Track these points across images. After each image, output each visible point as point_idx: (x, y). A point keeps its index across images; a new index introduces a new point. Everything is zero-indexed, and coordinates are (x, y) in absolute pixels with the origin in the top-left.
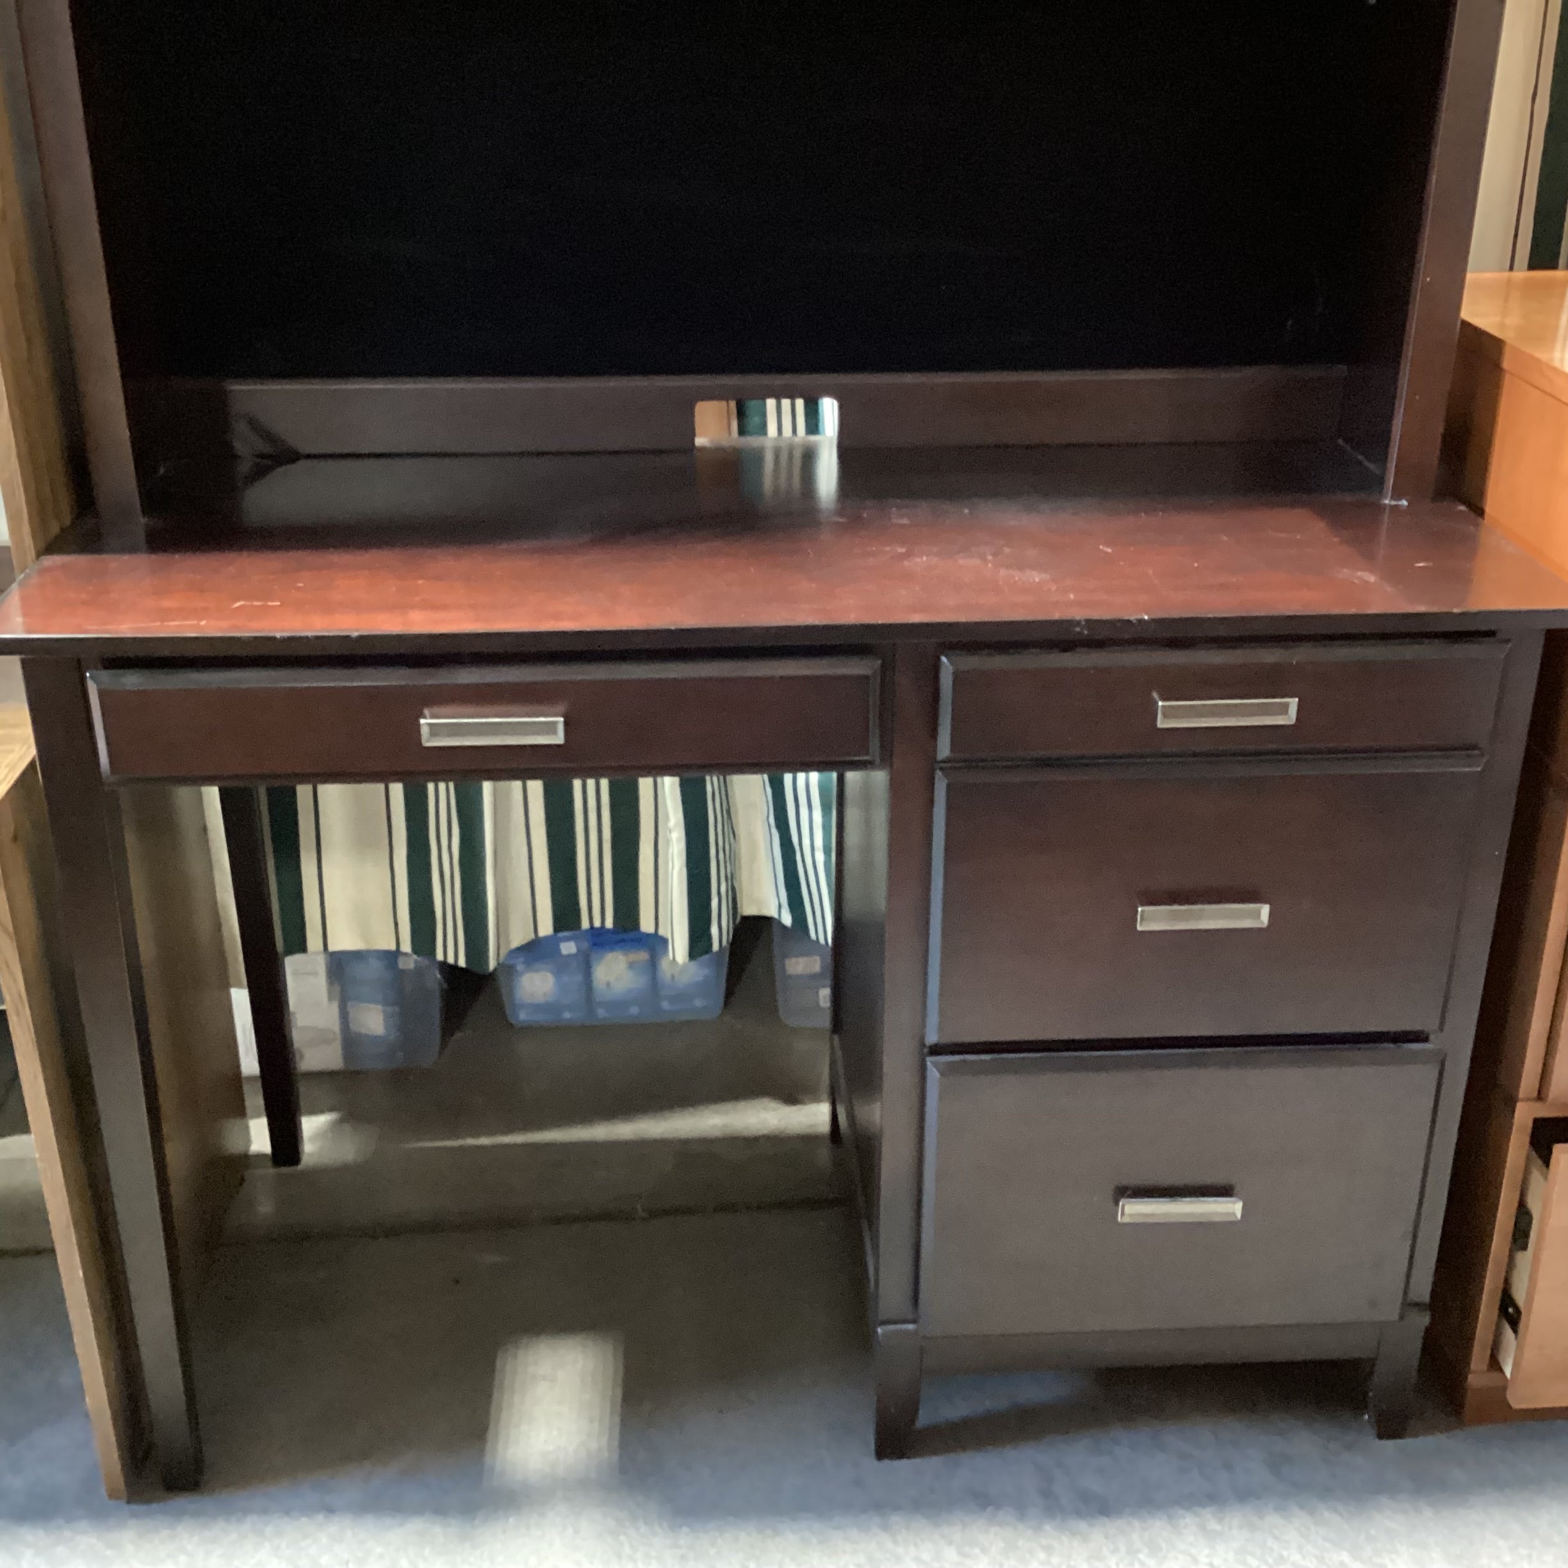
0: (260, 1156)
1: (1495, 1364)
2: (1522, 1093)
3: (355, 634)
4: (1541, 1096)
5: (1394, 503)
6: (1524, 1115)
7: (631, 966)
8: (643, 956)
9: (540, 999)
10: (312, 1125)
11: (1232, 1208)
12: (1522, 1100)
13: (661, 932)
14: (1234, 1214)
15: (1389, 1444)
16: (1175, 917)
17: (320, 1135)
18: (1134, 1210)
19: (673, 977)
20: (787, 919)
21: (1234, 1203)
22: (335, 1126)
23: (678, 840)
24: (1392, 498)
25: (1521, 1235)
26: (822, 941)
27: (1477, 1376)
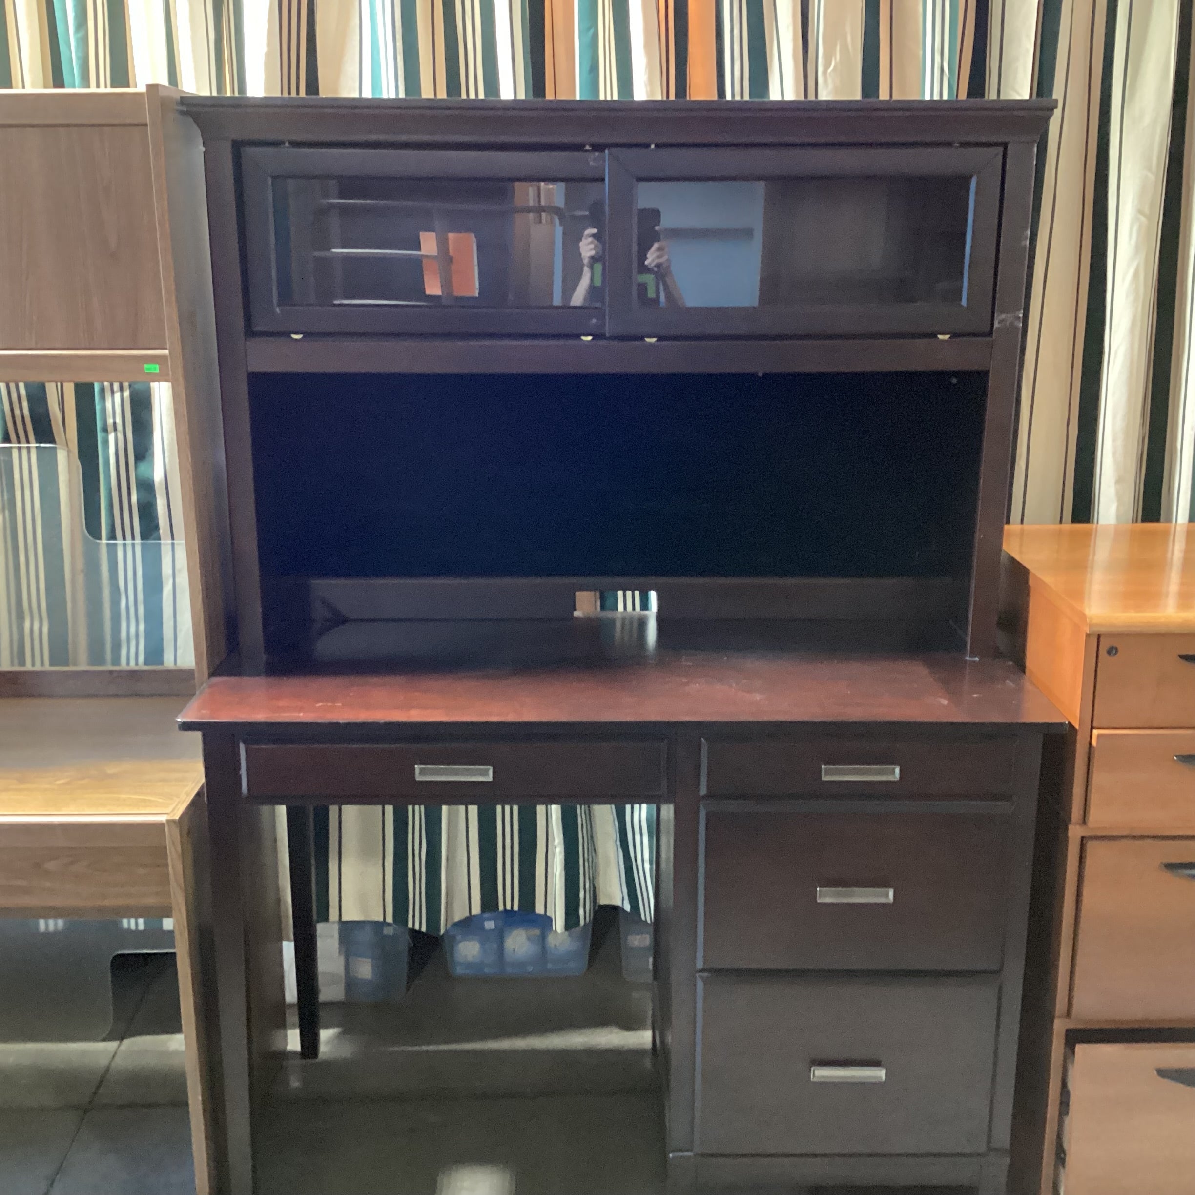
0: (294, 1053)
2: (1057, 1013)
4: (1068, 1014)
5: (971, 659)
6: (1059, 1026)
7: (529, 939)
8: (537, 932)
9: (470, 959)
10: (326, 1035)
11: (879, 1074)
12: (1059, 1017)
13: (548, 914)
14: (881, 1077)
16: (838, 895)
17: (329, 1041)
18: (821, 1073)
19: (555, 945)
20: (627, 907)
21: (881, 1070)
22: (339, 1036)
23: (560, 853)
24: (970, 656)
25: (1064, 1106)
26: (649, 921)
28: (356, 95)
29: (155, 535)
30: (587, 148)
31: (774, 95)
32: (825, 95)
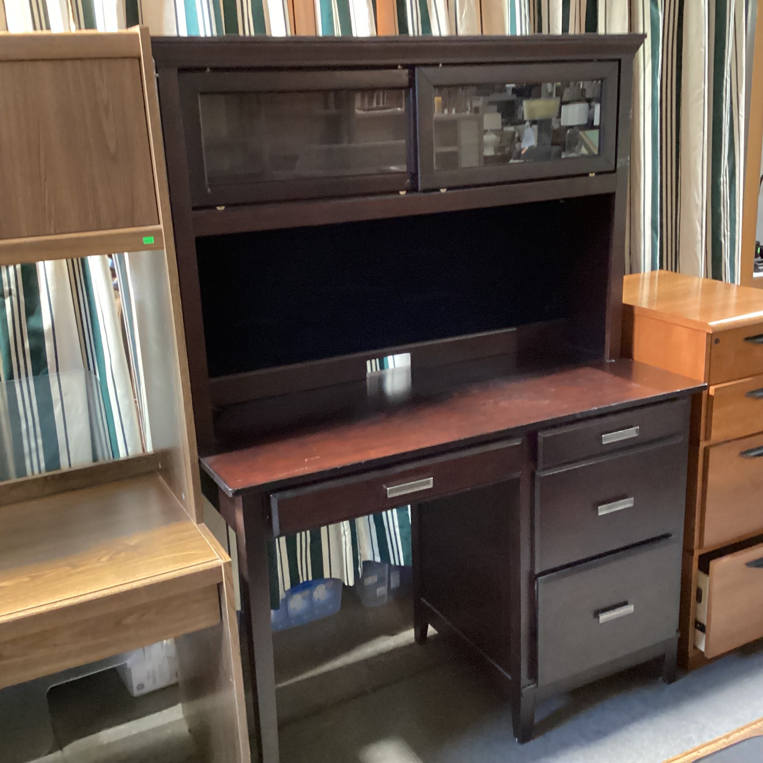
1: (695, 647)
2: (695, 547)
3: (363, 461)
4: (701, 546)
6: (696, 555)
7: (304, 598)
8: (308, 592)
11: (629, 609)
12: (695, 550)
14: (631, 610)
15: (673, 685)
18: (604, 617)
19: (319, 599)
20: (378, 559)
21: (631, 606)
24: (609, 360)
25: (699, 598)
26: (397, 564)
27: (691, 653)
28: (174, 34)
29: (44, 371)
30: (399, 67)
31: (435, 32)
32: (462, 32)
